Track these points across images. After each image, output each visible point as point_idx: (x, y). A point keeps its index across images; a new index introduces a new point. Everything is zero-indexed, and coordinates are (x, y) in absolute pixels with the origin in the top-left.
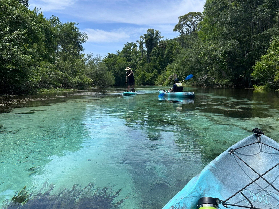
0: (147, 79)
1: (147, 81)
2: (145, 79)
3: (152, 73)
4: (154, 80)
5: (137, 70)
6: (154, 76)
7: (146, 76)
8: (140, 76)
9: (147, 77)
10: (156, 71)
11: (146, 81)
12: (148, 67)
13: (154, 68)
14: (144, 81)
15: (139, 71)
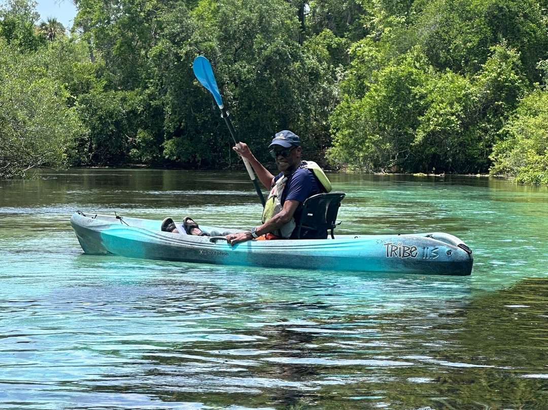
0: (431, 122)
1: (431, 137)
2: (415, 125)
3: (477, 69)
4: (486, 131)
5: (363, 47)
6: (492, 101)
7: (422, 97)
8: (377, 92)
9: (427, 106)
10: (505, 57)
11: (420, 136)
12: (447, 23)
13: (495, 33)
14: (402, 141)
15: (380, 56)
